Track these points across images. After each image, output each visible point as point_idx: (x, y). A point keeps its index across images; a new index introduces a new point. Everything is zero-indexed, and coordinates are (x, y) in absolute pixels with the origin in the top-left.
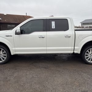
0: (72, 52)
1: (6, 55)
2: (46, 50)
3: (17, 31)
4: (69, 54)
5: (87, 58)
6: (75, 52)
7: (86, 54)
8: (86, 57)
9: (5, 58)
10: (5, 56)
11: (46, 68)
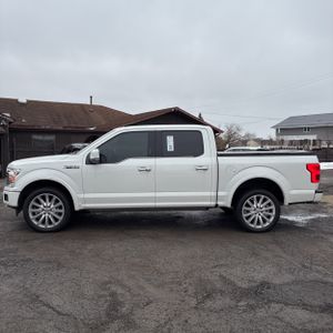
0: (213, 203)
1: (62, 211)
2: (155, 199)
3: (92, 157)
4: (207, 208)
5: (248, 218)
6: (220, 203)
7: (244, 208)
8: (244, 215)
9: (61, 218)
10: (60, 214)
11: (153, 238)
